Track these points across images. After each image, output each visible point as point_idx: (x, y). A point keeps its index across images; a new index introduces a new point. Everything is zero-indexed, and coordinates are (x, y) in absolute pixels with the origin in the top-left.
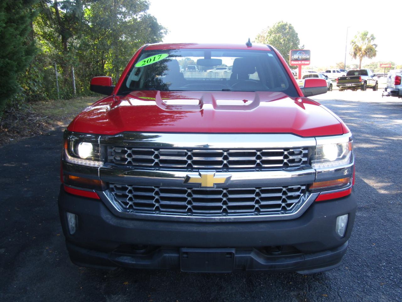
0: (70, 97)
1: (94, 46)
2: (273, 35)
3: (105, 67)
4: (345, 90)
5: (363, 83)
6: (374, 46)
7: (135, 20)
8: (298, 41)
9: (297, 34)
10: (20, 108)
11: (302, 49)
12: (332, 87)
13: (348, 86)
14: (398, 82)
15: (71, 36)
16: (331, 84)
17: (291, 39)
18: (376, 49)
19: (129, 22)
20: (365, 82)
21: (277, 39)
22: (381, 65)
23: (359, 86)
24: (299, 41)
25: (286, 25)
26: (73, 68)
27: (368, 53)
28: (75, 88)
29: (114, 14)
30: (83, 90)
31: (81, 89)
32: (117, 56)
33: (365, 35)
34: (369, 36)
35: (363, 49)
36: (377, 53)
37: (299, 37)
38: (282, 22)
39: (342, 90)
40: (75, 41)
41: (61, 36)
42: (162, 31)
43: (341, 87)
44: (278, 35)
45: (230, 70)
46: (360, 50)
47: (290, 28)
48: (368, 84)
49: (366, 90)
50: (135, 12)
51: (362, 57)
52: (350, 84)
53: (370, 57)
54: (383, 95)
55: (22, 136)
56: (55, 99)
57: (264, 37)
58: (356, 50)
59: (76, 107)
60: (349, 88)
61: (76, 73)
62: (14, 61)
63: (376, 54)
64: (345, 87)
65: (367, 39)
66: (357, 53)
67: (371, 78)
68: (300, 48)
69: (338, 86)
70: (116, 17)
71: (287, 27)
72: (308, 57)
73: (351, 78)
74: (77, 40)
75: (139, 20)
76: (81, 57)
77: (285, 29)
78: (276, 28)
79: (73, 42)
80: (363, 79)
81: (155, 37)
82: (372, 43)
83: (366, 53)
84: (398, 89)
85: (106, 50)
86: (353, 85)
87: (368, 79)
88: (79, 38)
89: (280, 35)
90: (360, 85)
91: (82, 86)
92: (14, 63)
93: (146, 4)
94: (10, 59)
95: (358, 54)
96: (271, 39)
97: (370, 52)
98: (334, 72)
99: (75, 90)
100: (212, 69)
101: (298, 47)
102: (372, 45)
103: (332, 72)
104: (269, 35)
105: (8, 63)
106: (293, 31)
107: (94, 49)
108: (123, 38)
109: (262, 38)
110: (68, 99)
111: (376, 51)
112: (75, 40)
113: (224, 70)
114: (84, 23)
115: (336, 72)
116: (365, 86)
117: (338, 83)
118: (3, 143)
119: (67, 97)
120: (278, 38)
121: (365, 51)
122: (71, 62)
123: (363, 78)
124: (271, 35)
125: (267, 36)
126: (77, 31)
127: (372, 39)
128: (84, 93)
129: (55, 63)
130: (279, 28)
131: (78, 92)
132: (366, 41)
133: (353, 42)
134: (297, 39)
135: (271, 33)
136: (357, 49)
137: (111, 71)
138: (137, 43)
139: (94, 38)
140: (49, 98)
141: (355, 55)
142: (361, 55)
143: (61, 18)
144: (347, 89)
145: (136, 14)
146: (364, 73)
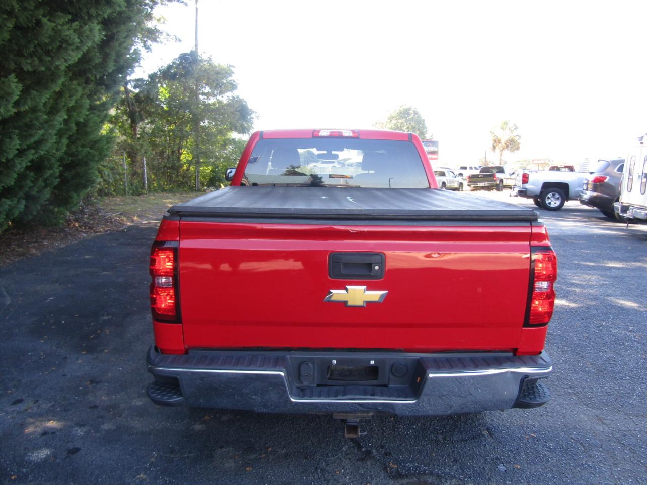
0: (140, 193)
1: (169, 131)
2: (394, 122)
3: (182, 158)
4: (478, 191)
5: (498, 182)
6: (517, 138)
7: (220, 102)
8: (425, 130)
9: (424, 120)
10: (95, 200)
11: (431, 139)
12: (462, 187)
13: (481, 185)
14: (525, 181)
15: (142, 120)
16: (461, 184)
17: (417, 127)
18: (519, 141)
19: (214, 104)
20: (502, 181)
21: (399, 126)
22: (533, 160)
23: (493, 186)
24: (427, 131)
25: (410, 109)
26: (145, 159)
27: (509, 146)
28: (146, 182)
29: (194, 94)
30: (155, 185)
31: (154, 184)
32: (197, 145)
33: (506, 123)
34: (511, 125)
35: (503, 142)
36: (520, 145)
37: (427, 124)
38: (406, 105)
39: (473, 190)
40: (148, 126)
41: (130, 119)
42: (253, 115)
43: (472, 186)
44: (400, 121)
45: (339, 164)
46: (500, 142)
47: (415, 113)
48: (505, 184)
49: (502, 190)
50: (221, 93)
51: (502, 151)
52: (483, 183)
53: (512, 150)
54: (510, 196)
55: (96, 232)
56: (122, 195)
57: (383, 124)
58: (495, 141)
59: (149, 203)
60: (483, 188)
61: (147, 164)
62: (95, 150)
63: (519, 147)
64: (477, 187)
65: (508, 128)
66: (497, 145)
67: (509, 177)
68: (429, 138)
69: (469, 186)
70: (197, 98)
71: (411, 111)
72: (436, 149)
73: (485, 176)
74: (150, 124)
75: (225, 102)
76: (154, 145)
77: (409, 114)
78: (397, 113)
79: (145, 128)
80: (498, 178)
81: (244, 123)
82: (515, 133)
83: (507, 146)
84: (526, 189)
85: (183, 137)
86: (486, 184)
87: (506, 177)
88: (152, 123)
89: (403, 120)
90: (495, 184)
91: (154, 180)
92: (95, 152)
93: (234, 83)
94: (91, 148)
95: (497, 148)
96: (392, 126)
97: (512, 145)
98: (471, 168)
99: (146, 185)
100: (317, 162)
101: (425, 137)
102: (515, 137)
103: (468, 168)
104: (389, 121)
105: (89, 153)
106: (419, 116)
107: (170, 136)
108: (205, 123)
109: (381, 125)
110: (139, 195)
111: (519, 144)
112: (148, 124)
113: (332, 164)
114: (159, 105)
115: (473, 168)
116: (501, 185)
117: (469, 182)
118: (77, 238)
119: (137, 192)
120: (401, 126)
121: (506, 144)
122: (143, 151)
123: (499, 176)
124: (391, 121)
125: (387, 122)
126: (150, 114)
127: (515, 129)
128: (156, 188)
129: (123, 152)
130: (401, 113)
131: (149, 187)
132: (507, 131)
133: (491, 132)
134: (424, 128)
135: (391, 118)
136: (497, 141)
137: (190, 163)
138: (222, 129)
139: (169, 123)
140: (116, 193)
141: (494, 147)
142: (502, 148)
143: (131, 98)
144: (480, 190)
145: (221, 96)
146: (501, 170)
